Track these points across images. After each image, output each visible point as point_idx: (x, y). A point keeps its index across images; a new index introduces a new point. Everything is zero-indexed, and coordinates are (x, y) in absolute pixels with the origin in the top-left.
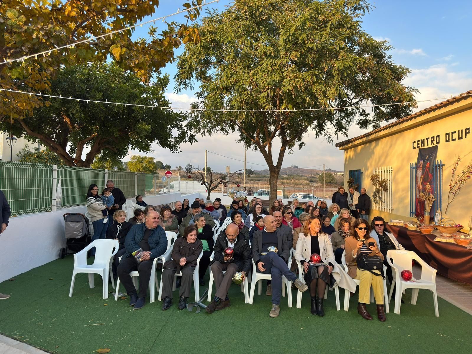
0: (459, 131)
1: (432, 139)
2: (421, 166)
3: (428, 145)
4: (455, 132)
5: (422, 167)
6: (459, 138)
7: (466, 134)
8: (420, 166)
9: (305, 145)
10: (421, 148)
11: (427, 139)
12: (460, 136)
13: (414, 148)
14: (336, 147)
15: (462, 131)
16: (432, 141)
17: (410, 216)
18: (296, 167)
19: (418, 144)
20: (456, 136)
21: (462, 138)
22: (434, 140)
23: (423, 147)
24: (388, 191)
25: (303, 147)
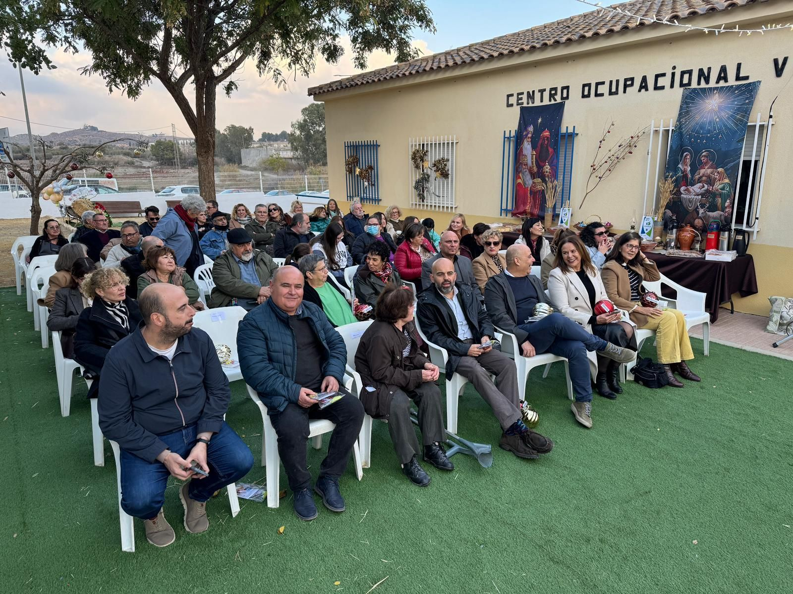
0: (611, 82)
1: (553, 92)
2: (530, 135)
3: (542, 101)
4: (603, 83)
5: (532, 138)
6: (611, 93)
7: (626, 86)
8: (527, 135)
9: (236, 88)
10: (525, 105)
11: (542, 91)
12: (614, 90)
13: (509, 105)
14: (310, 95)
15: (618, 81)
16: (552, 96)
17: (501, 215)
18: (94, 129)
19: (519, 99)
20: (603, 89)
21: (616, 93)
22: (556, 94)
23: (531, 105)
24: (448, 178)
25: (234, 92)
